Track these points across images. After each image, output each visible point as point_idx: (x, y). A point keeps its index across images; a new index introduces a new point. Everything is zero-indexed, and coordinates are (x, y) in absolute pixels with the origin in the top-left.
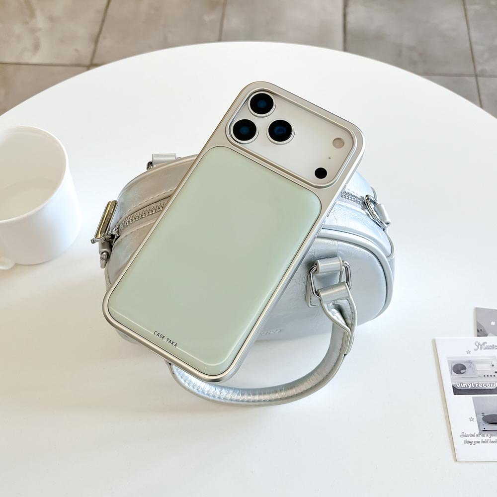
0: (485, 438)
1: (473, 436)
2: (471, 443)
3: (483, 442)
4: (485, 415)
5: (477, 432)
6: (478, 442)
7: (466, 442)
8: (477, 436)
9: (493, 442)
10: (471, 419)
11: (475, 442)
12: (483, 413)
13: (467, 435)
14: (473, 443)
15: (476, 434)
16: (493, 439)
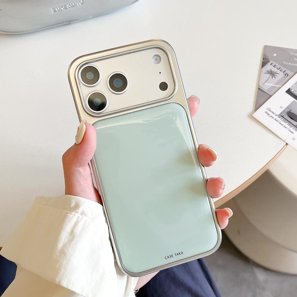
0: (279, 119)
1: (273, 113)
2: (269, 115)
3: (275, 120)
5: (278, 114)
6: (273, 118)
7: (266, 112)
8: (276, 115)
9: (281, 124)
10: (281, 107)
11: (271, 116)
12: (291, 110)
13: (270, 111)
14: (270, 116)
15: (275, 114)
16: (283, 123)
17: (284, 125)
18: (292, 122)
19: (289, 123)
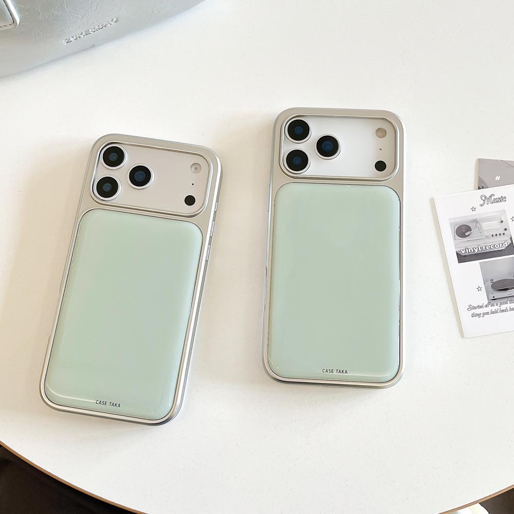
0: (495, 308)
1: (481, 307)
2: (479, 315)
3: (493, 313)
4: (494, 281)
5: (486, 302)
6: (487, 313)
7: (473, 315)
8: (486, 306)
9: (503, 311)
10: (479, 289)
11: (484, 314)
12: (493, 280)
13: (475, 308)
14: (482, 315)
15: (484, 305)
16: (503, 307)
17: (508, 309)
18: (510, 293)
19: (510, 299)
